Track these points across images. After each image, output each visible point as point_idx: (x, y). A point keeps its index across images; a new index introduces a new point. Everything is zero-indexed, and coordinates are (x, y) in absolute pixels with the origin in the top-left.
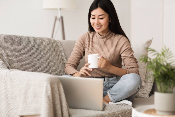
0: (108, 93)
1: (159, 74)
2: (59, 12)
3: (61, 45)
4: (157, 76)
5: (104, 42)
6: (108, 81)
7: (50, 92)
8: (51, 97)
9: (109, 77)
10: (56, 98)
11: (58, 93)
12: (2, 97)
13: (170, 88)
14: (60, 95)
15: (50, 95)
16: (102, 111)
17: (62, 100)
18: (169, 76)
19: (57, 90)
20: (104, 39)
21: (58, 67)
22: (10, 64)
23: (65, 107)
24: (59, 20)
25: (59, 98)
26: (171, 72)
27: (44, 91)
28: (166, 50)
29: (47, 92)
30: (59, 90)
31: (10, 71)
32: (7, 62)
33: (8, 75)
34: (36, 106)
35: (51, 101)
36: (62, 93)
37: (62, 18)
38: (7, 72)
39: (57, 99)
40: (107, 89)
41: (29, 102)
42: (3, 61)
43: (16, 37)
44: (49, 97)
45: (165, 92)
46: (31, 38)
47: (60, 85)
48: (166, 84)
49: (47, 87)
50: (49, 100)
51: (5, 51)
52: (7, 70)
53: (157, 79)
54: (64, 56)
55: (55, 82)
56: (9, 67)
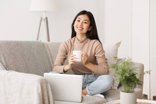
0: (87, 87)
1: (124, 78)
2: (44, 13)
3: (47, 47)
4: (122, 80)
5: (82, 45)
6: (87, 78)
7: (40, 90)
8: (41, 94)
9: (88, 74)
10: (45, 94)
11: (46, 90)
12: (2, 92)
13: (132, 88)
14: (48, 92)
15: (40, 93)
16: (81, 102)
17: (49, 96)
18: (131, 79)
19: (46, 89)
20: (82, 43)
21: (45, 65)
22: (7, 65)
23: (52, 101)
24: (45, 20)
25: (47, 95)
26: (133, 77)
27: (36, 89)
28: (129, 60)
29: (38, 90)
30: (47, 88)
31: (8, 73)
32: (4, 63)
33: (6, 75)
34: (29, 101)
35: (41, 97)
36: (49, 91)
37: (47, 18)
38: (5, 73)
39: (46, 96)
40: (86, 84)
41: (23, 98)
42: (2, 63)
43: (11, 42)
44: (39, 94)
45: (128, 92)
46: (23, 42)
47: (48, 84)
48: (129, 86)
49: (38, 86)
50: (40, 97)
51: (3, 54)
52: (6, 72)
53: (122, 82)
54: (50, 56)
55: (44, 82)
56: (6, 68)
